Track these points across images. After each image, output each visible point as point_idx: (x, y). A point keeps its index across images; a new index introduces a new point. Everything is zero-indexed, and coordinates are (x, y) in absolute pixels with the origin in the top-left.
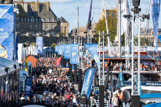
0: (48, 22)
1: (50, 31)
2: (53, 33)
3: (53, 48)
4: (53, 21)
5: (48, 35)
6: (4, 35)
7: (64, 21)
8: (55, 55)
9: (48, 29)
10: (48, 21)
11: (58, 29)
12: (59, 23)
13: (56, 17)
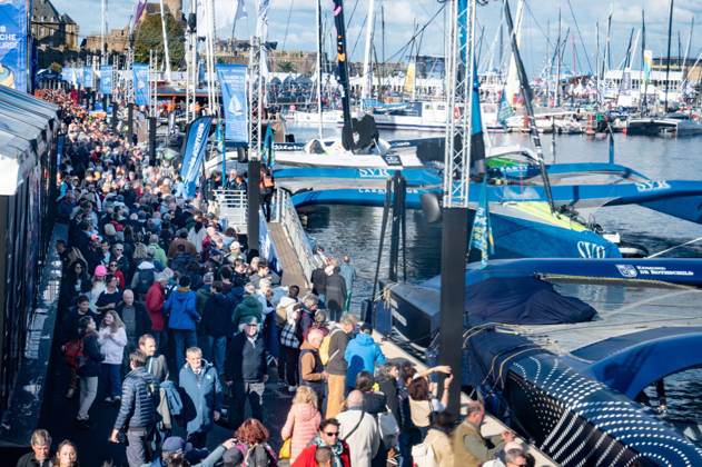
0: (41, 24)
1: (46, 40)
2: (51, 44)
3: (56, 73)
4: (52, 20)
5: (43, 47)
6: (8, 41)
7: (71, 22)
8: (59, 84)
9: (43, 35)
10: (43, 21)
11: (60, 37)
12: (62, 25)
13: (57, 14)
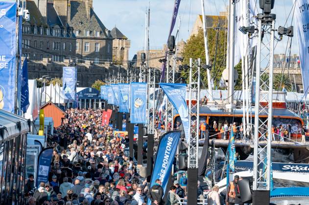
0: (86, 38)
1: (91, 56)
2: (97, 60)
4: (98, 35)
5: (87, 64)
7: (121, 37)
8: (100, 104)
9: (88, 52)
10: (88, 35)
11: (106, 53)
12: (109, 40)
13: (103, 28)
